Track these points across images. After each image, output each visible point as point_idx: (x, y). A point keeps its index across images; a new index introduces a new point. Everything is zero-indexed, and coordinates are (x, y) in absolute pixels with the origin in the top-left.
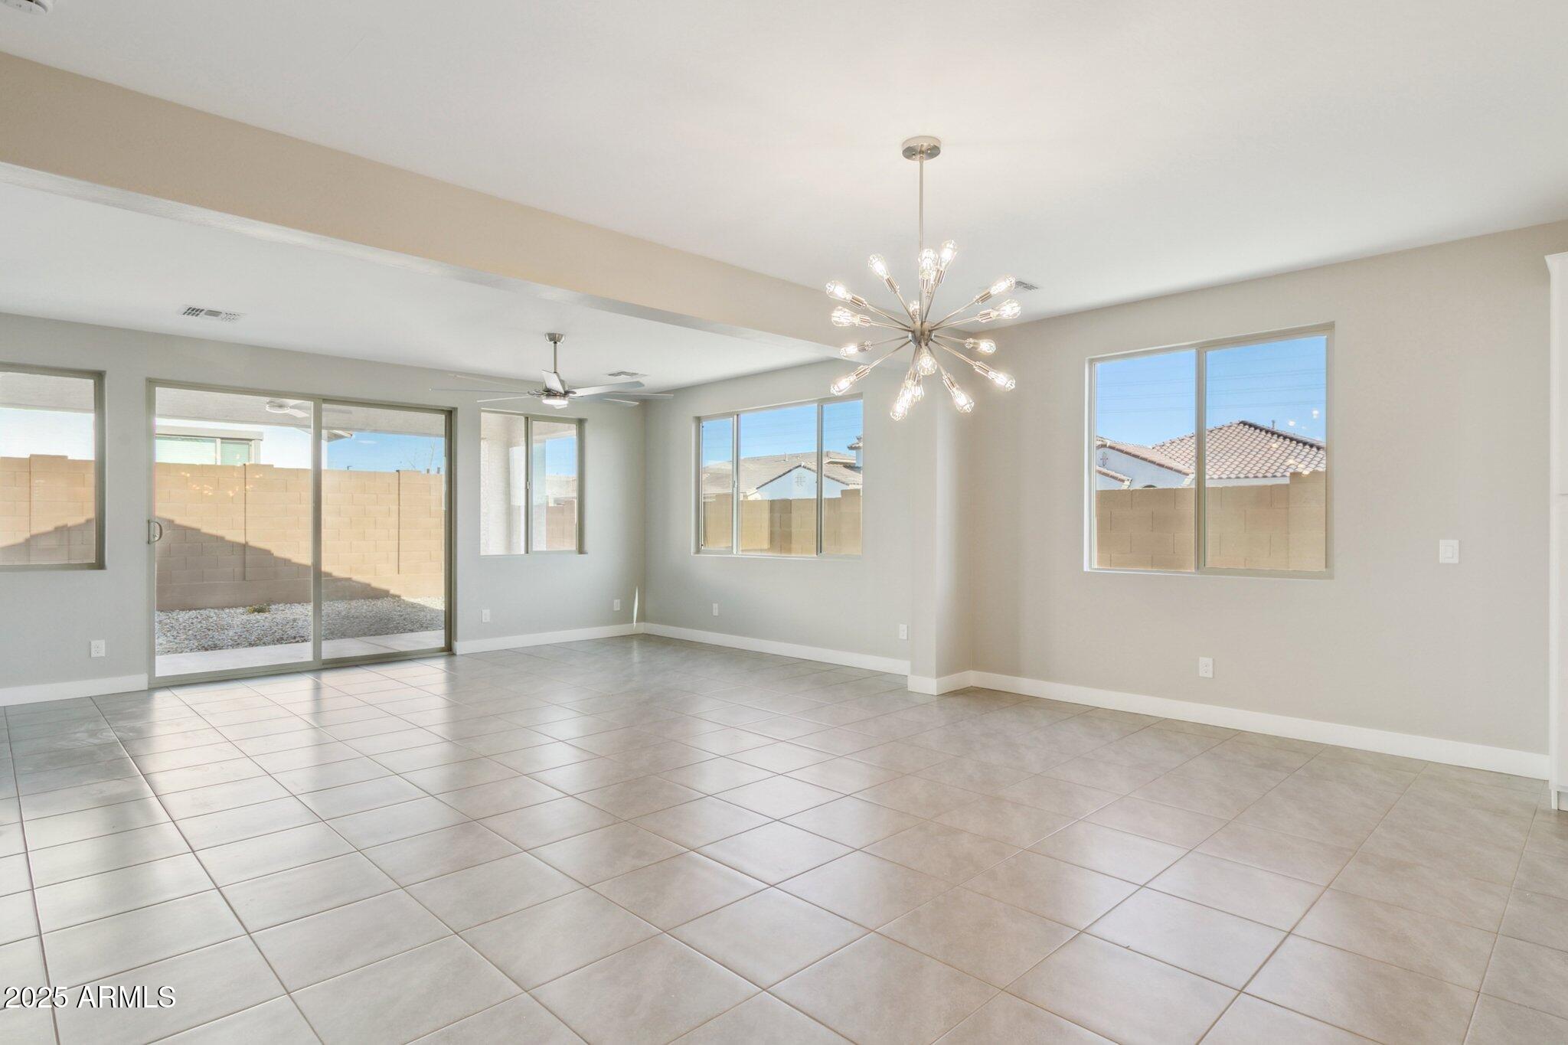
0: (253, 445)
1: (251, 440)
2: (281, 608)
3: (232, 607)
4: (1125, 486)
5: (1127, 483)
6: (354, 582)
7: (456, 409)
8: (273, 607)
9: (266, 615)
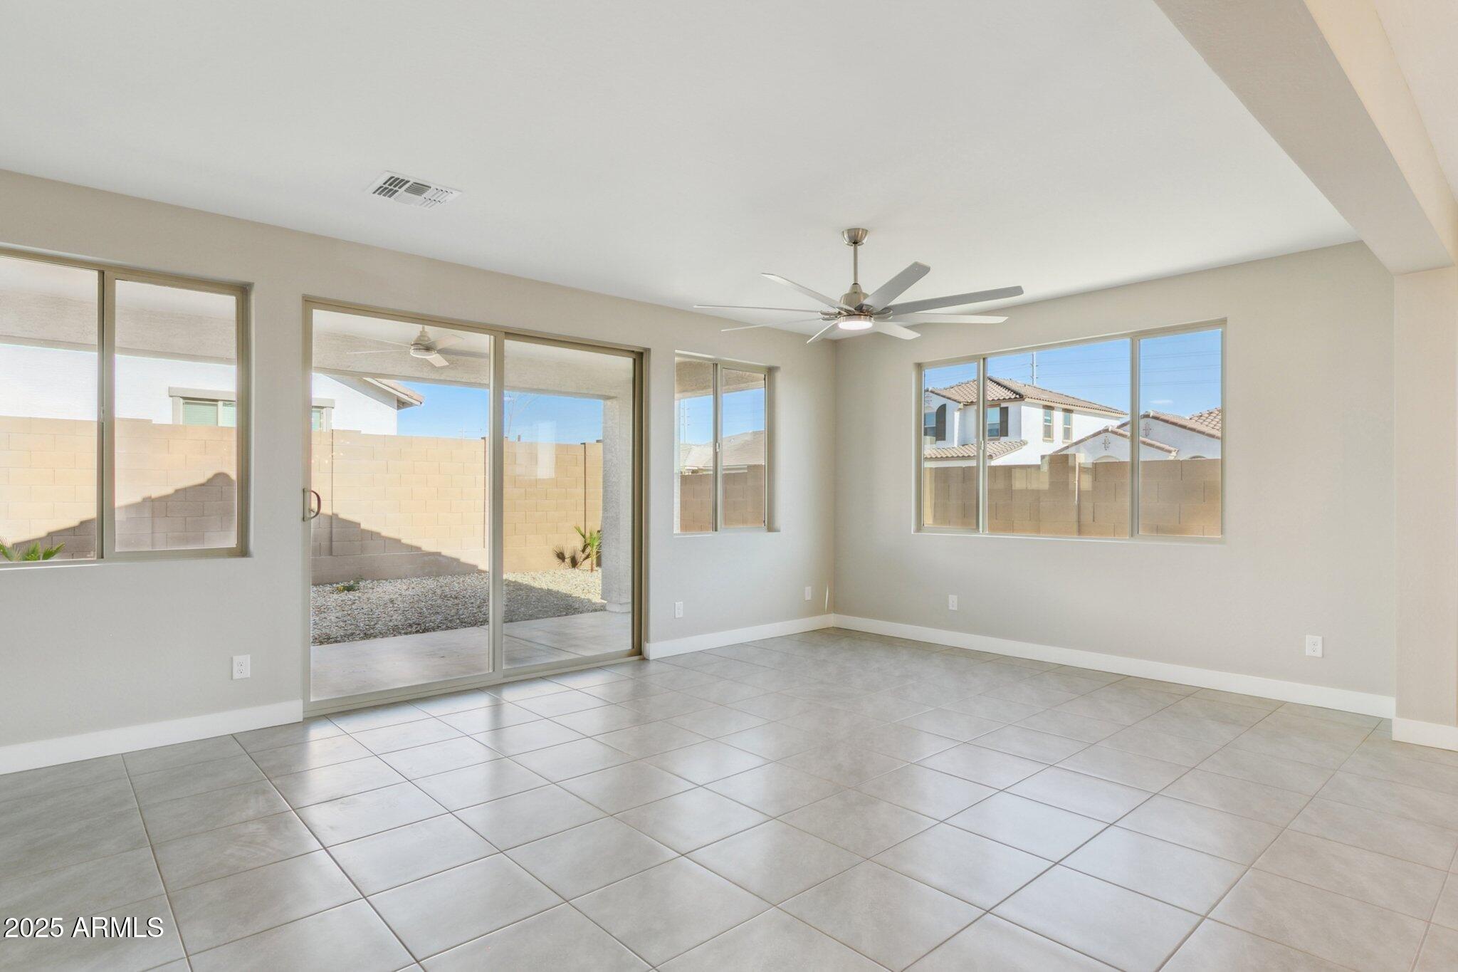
0: (325, 414)
1: (322, 408)
2: (370, 586)
3: (319, 585)
4: (1172, 457)
5: (1174, 454)
6: (443, 556)
7: (648, 350)
8: (362, 584)
9: (357, 594)
